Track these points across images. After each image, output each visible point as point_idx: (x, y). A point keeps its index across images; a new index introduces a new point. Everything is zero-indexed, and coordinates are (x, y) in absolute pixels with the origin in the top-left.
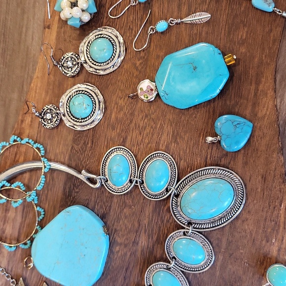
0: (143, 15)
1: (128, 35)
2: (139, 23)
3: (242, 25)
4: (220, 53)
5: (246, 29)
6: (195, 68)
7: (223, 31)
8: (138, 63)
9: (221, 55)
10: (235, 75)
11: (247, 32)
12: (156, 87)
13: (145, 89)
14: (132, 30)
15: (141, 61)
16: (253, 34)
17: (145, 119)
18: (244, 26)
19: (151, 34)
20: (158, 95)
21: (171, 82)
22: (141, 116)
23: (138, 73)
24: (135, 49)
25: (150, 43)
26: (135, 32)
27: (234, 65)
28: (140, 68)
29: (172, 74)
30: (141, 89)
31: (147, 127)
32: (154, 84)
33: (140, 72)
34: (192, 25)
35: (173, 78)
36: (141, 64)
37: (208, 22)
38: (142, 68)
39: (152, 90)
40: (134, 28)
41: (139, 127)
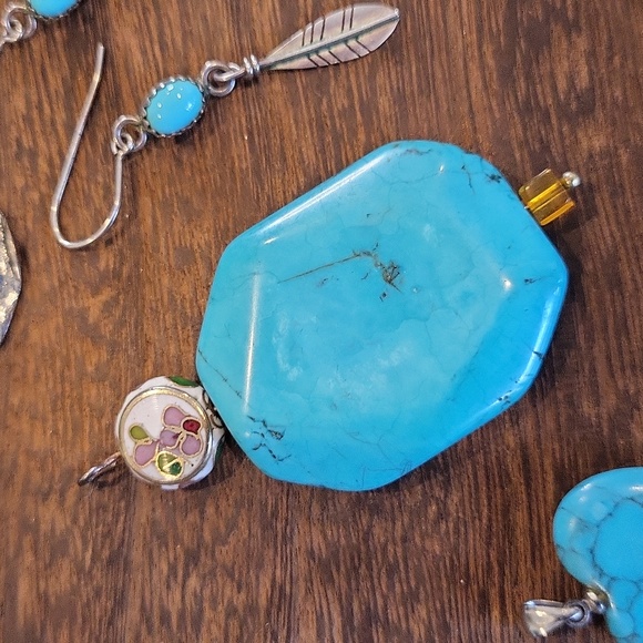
0: (73, 77)
1: (19, 182)
2: (61, 117)
3: (557, 30)
4: (497, 173)
5: (582, 43)
6: (391, 274)
7: (475, 75)
8: (94, 306)
9: (504, 183)
10: (589, 267)
11: (592, 55)
12: (210, 405)
13: (154, 429)
14: (33, 155)
15: (106, 294)
16: (624, 58)
17: (186, 576)
18: (571, 28)
19: (128, 156)
20: (228, 443)
21: (284, 366)
22: (165, 567)
23: (105, 356)
24: (66, 243)
25: (132, 196)
26: (51, 164)
27: (571, 221)
28: (107, 329)
29: (283, 326)
30: (138, 432)
31: (208, 614)
32: (196, 392)
33: (114, 348)
34: (318, 73)
35: (293, 346)
36: (107, 307)
37: (391, 47)
38: (122, 323)
39: (192, 426)
40: (42, 143)
41: (165, 618)
